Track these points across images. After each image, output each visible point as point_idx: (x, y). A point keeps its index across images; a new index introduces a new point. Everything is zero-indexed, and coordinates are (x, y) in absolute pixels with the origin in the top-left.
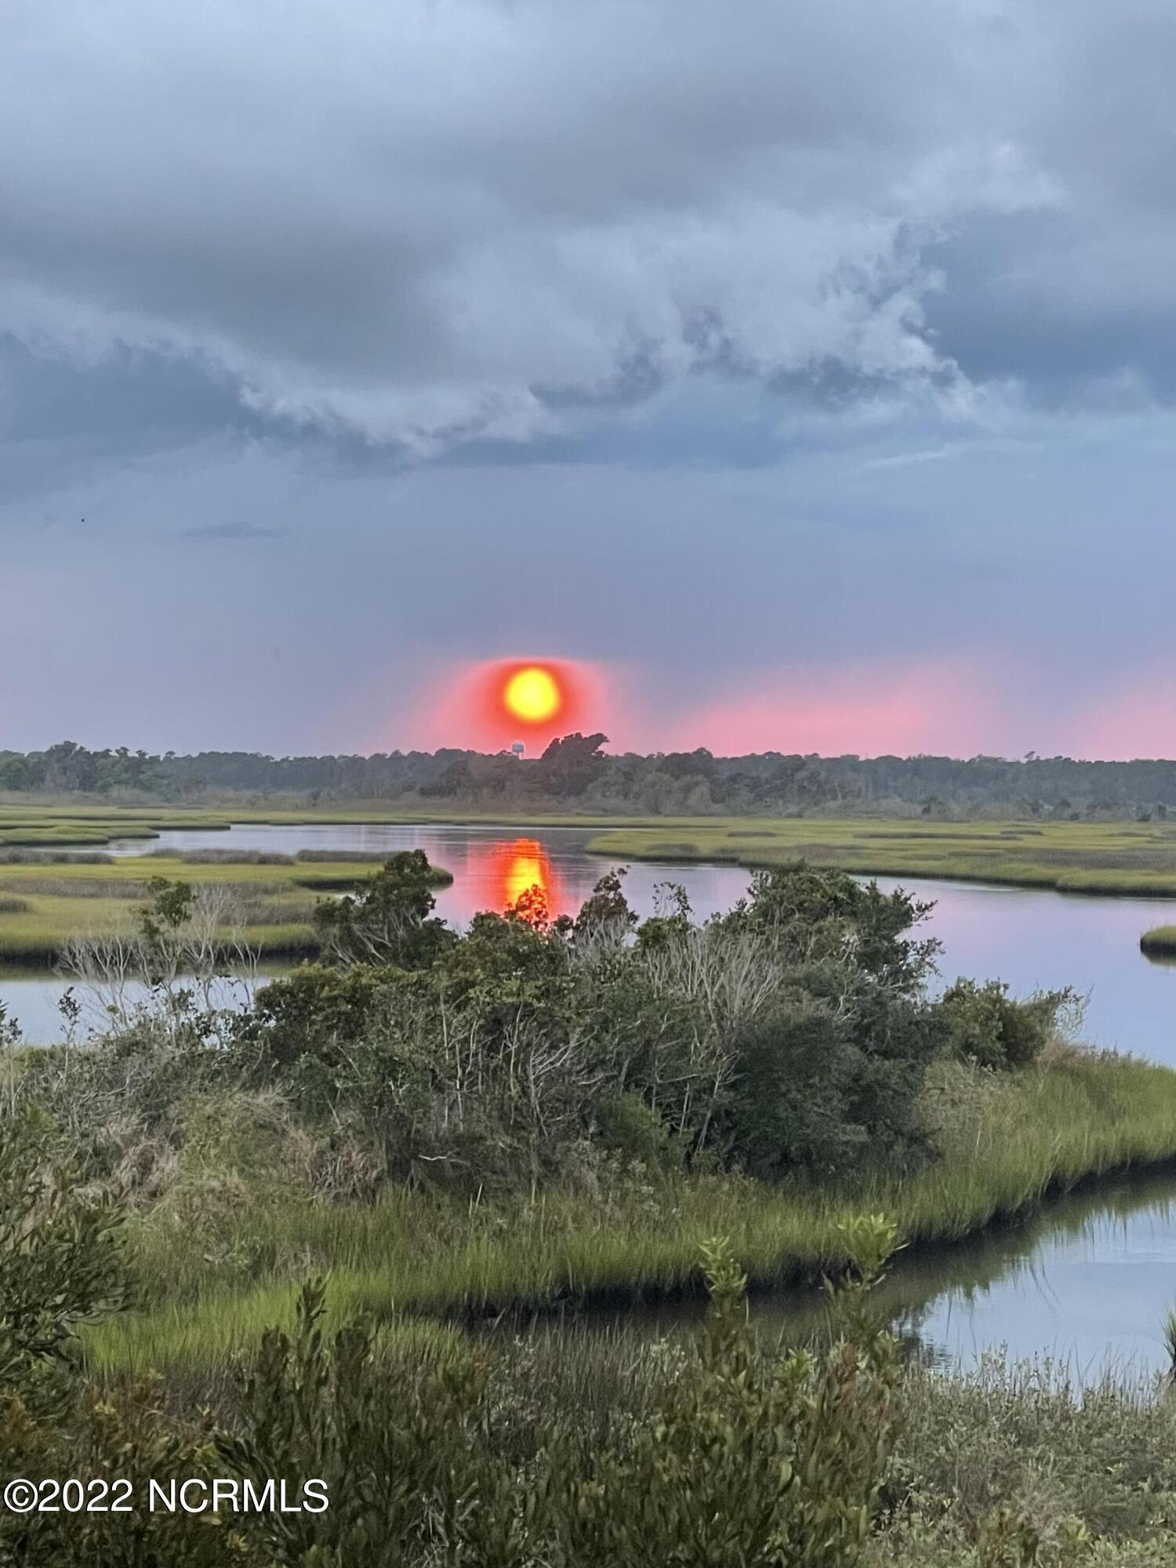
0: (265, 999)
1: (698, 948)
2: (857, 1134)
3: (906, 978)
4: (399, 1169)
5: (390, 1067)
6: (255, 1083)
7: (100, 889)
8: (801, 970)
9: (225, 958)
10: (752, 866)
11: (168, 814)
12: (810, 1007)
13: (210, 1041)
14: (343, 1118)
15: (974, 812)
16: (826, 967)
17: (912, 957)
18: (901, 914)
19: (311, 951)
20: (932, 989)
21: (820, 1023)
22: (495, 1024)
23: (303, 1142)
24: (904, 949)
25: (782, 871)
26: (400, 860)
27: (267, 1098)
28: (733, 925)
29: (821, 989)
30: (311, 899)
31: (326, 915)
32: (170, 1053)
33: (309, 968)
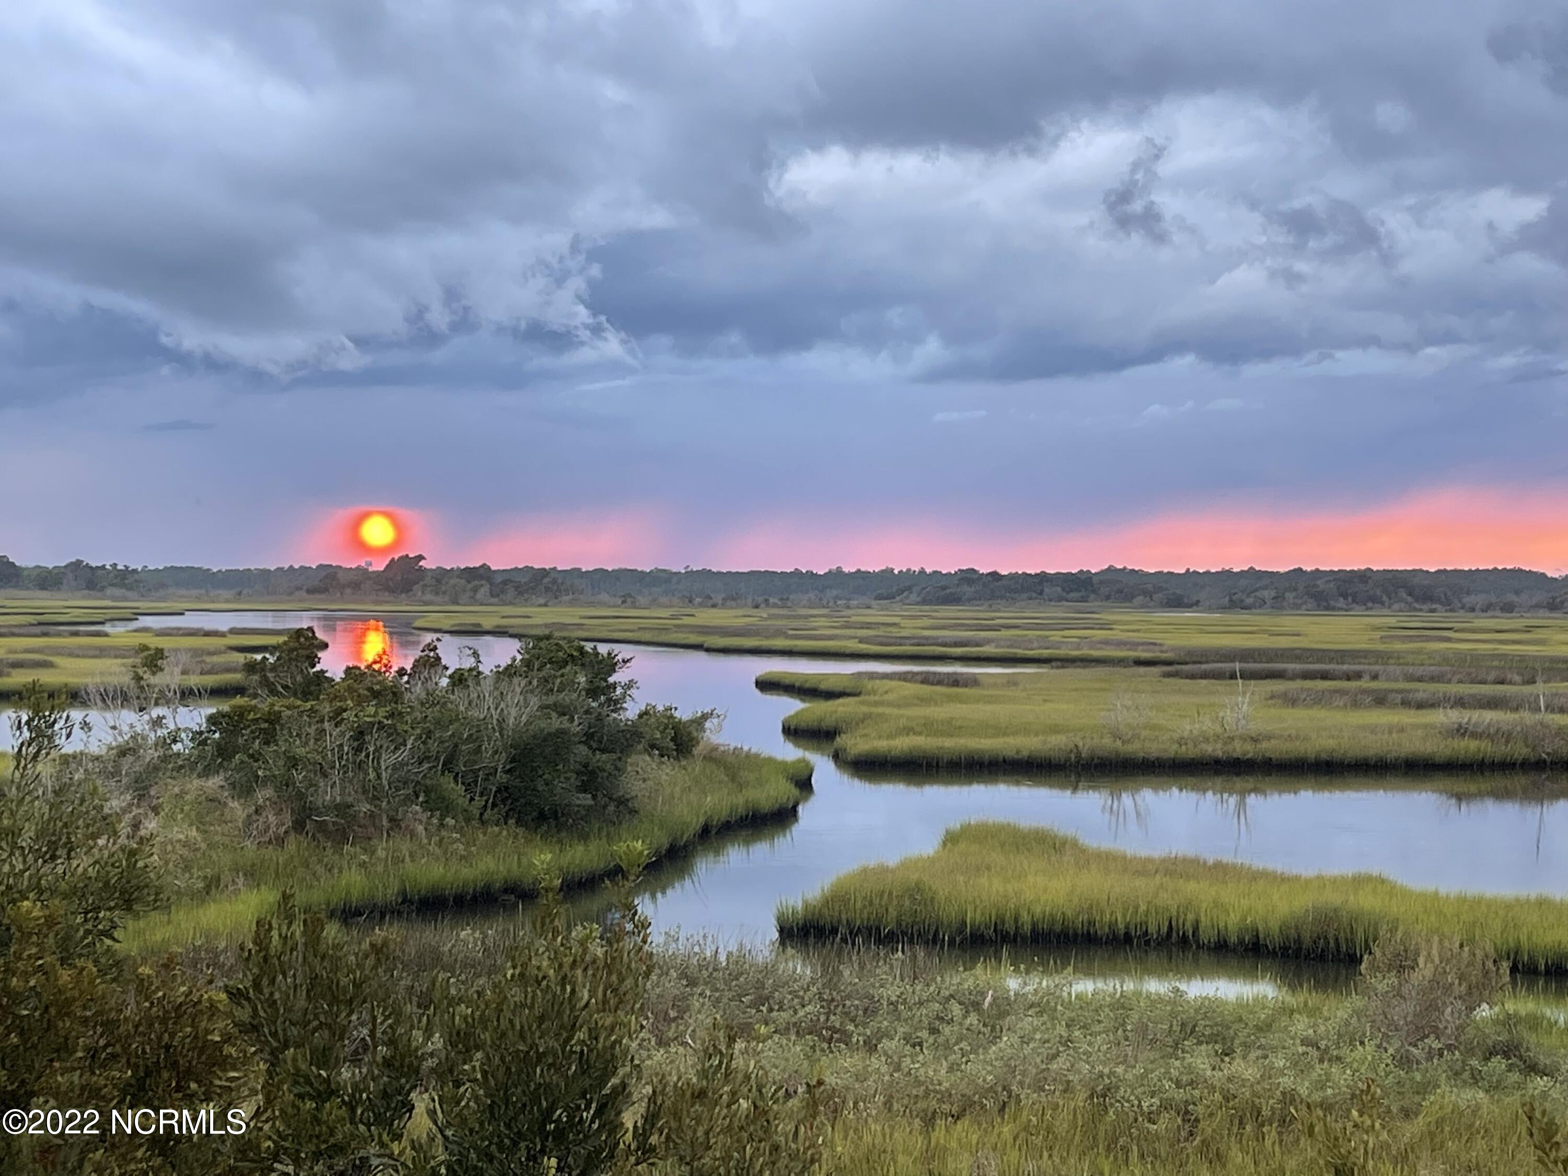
0: (212, 720)
1: (487, 686)
2: (586, 799)
3: (616, 704)
4: (299, 826)
5: (293, 762)
6: (207, 772)
7: (101, 653)
8: (551, 700)
9: (187, 695)
10: (519, 636)
11: (143, 605)
12: (557, 723)
13: (177, 747)
14: (263, 795)
15: (654, 603)
16: (566, 698)
17: (619, 691)
18: (610, 665)
19: (239, 690)
20: (631, 711)
21: (561, 732)
22: (360, 734)
23: (237, 809)
24: (614, 686)
25: (539, 639)
26: (299, 632)
27: (215, 782)
28: (509, 672)
29: (563, 711)
30: (240, 658)
31: (251, 668)
32: (151, 755)
33: (239, 701)
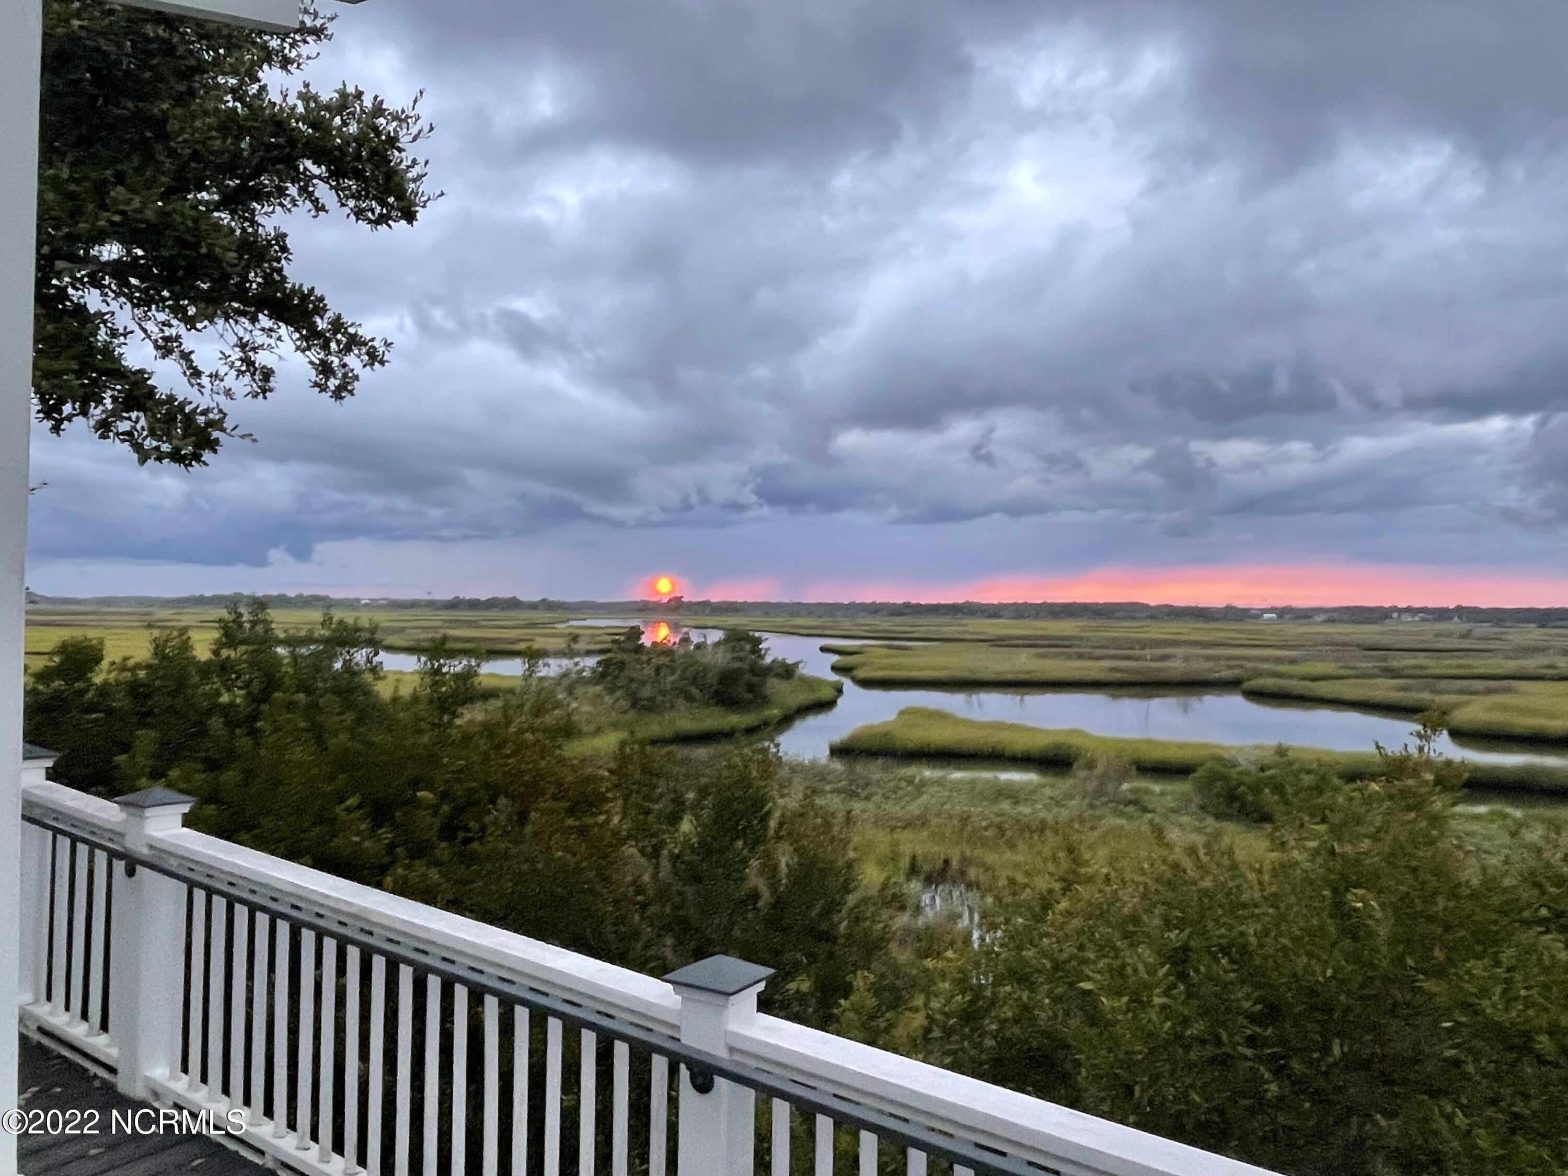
0: (599, 663)
1: (710, 649)
2: (750, 696)
3: (762, 657)
4: (633, 705)
5: (632, 680)
6: (595, 684)
7: (554, 636)
8: (735, 655)
9: (589, 653)
10: (723, 629)
11: (571, 616)
12: (737, 665)
13: (584, 674)
14: (619, 693)
15: (777, 616)
16: (741, 654)
17: (763, 652)
18: (759, 641)
19: (609, 651)
20: (768, 660)
21: (740, 669)
22: (658, 669)
23: (608, 699)
24: (761, 650)
25: (731, 630)
26: (632, 628)
27: (599, 688)
28: (717, 644)
29: (740, 659)
30: (609, 638)
31: (614, 641)
32: (574, 676)
33: (609, 655)
